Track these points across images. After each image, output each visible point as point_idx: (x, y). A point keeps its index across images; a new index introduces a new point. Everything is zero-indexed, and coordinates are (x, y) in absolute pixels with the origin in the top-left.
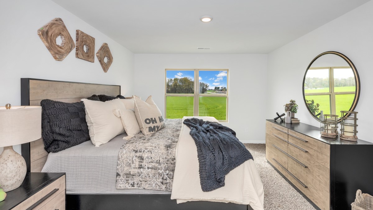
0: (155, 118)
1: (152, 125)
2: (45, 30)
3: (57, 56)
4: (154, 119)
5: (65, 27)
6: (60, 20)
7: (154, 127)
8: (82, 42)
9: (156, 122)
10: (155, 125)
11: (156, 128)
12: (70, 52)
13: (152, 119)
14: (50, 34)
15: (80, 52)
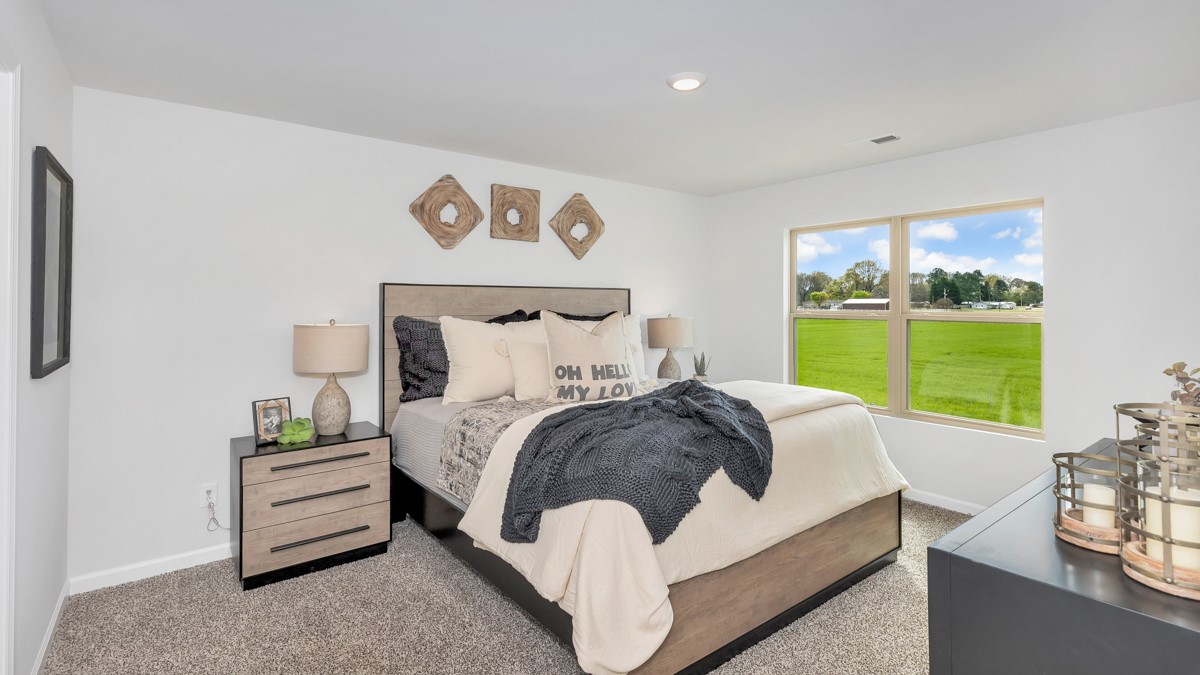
0: (578, 368)
1: (566, 382)
2: (419, 202)
3: (443, 242)
4: (574, 369)
5: (459, 187)
6: (449, 177)
7: (571, 387)
8: (503, 206)
9: (580, 377)
10: (576, 383)
11: (575, 390)
12: (471, 230)
13: (570, 367)
14: (427, 207)
15: (497, 227)
